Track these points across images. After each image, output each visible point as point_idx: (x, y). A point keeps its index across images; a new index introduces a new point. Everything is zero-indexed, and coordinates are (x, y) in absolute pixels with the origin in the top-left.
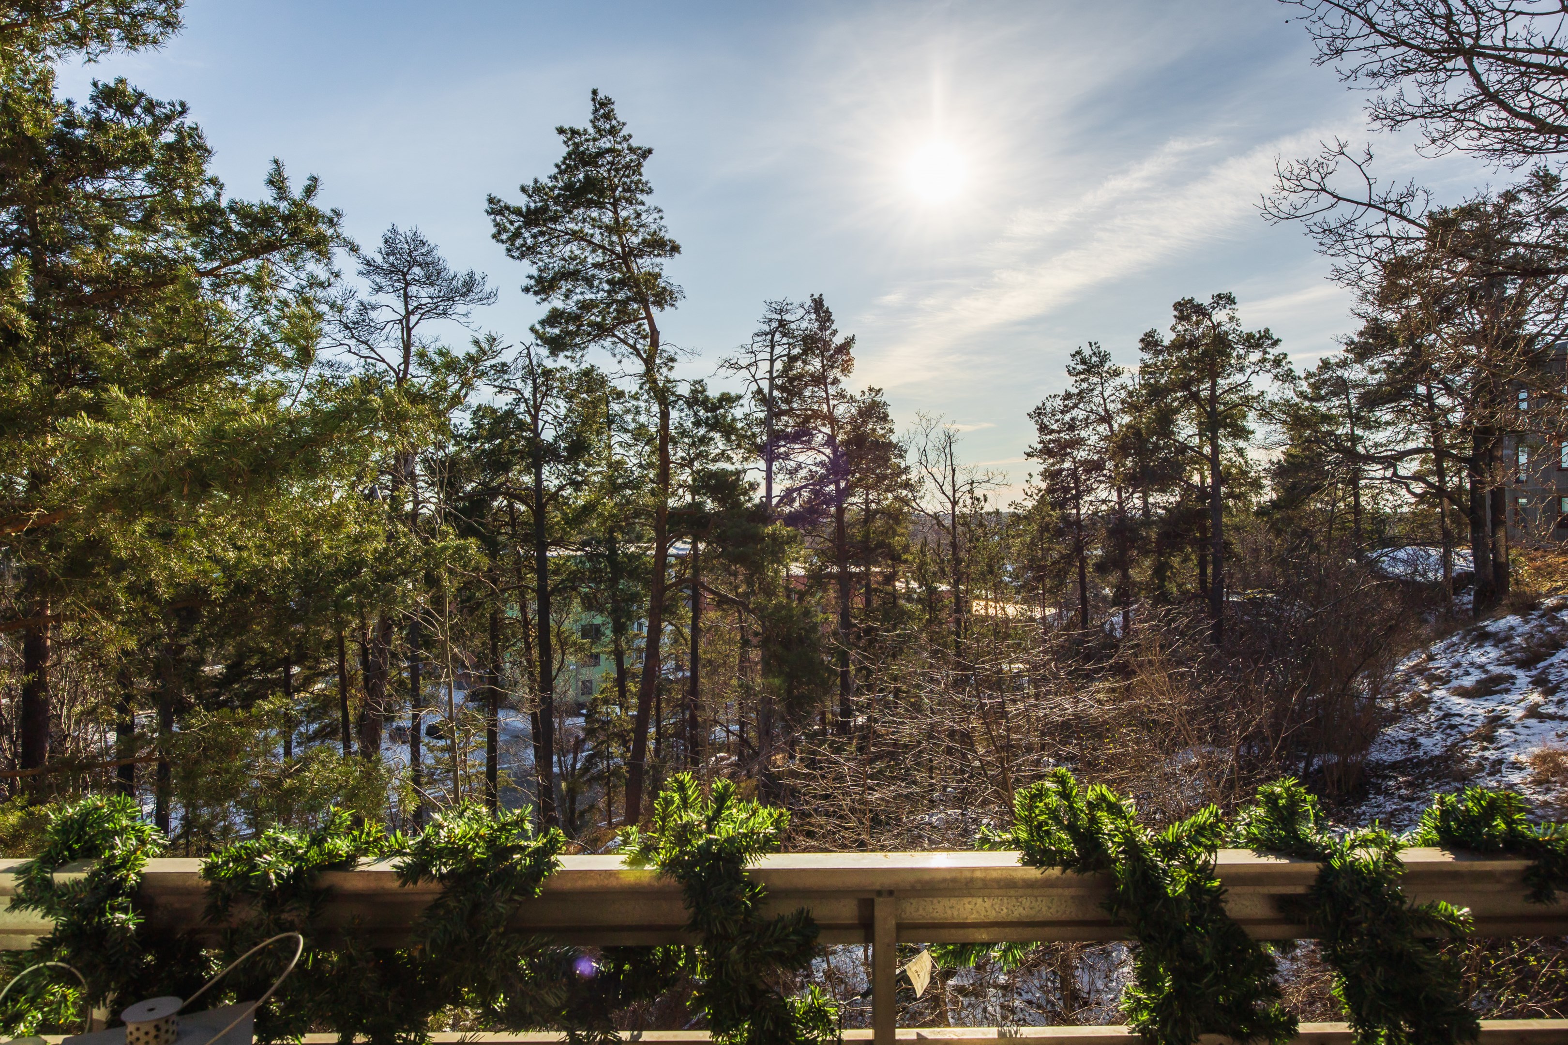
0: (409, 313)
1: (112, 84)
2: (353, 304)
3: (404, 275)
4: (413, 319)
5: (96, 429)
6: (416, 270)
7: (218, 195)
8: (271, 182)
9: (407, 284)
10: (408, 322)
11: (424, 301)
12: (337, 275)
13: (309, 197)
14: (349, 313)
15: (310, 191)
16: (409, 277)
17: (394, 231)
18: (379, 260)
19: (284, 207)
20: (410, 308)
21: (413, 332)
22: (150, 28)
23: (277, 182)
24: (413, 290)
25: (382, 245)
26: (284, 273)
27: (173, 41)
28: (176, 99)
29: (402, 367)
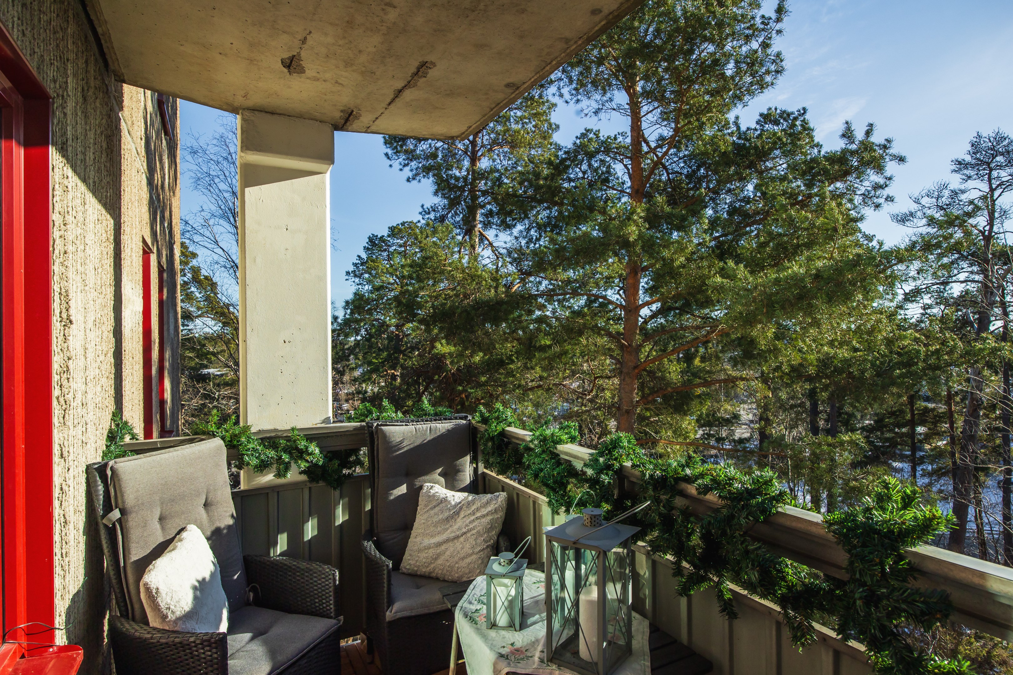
0: (992, 190)
1: (766, 113)
2: (946, 193)
3: (988, 164)
4: (996, 194)
5: (722, 283)
6: (1000, 159)
7: (819, 151)
8: (843, 136)
9: (991, 170)
10: (992, 196)
11: (1004, 179)
12: (890, 179)
13: (868, 136)
14: (943, 199)
15: (868, 133)
16: (992, 165)
17: (979, 136)
18: (968, 158)
19: (854, 147)
20: (994, 186)
21: (996, 202)
22: (768, 79)
23: (848, 134)
24: (995, 174)
25: (970, 149)
26: (856, 185)
27: (781, 80)
28: (800, 107)
29: (987, 228)
